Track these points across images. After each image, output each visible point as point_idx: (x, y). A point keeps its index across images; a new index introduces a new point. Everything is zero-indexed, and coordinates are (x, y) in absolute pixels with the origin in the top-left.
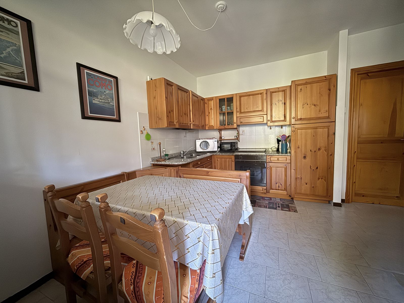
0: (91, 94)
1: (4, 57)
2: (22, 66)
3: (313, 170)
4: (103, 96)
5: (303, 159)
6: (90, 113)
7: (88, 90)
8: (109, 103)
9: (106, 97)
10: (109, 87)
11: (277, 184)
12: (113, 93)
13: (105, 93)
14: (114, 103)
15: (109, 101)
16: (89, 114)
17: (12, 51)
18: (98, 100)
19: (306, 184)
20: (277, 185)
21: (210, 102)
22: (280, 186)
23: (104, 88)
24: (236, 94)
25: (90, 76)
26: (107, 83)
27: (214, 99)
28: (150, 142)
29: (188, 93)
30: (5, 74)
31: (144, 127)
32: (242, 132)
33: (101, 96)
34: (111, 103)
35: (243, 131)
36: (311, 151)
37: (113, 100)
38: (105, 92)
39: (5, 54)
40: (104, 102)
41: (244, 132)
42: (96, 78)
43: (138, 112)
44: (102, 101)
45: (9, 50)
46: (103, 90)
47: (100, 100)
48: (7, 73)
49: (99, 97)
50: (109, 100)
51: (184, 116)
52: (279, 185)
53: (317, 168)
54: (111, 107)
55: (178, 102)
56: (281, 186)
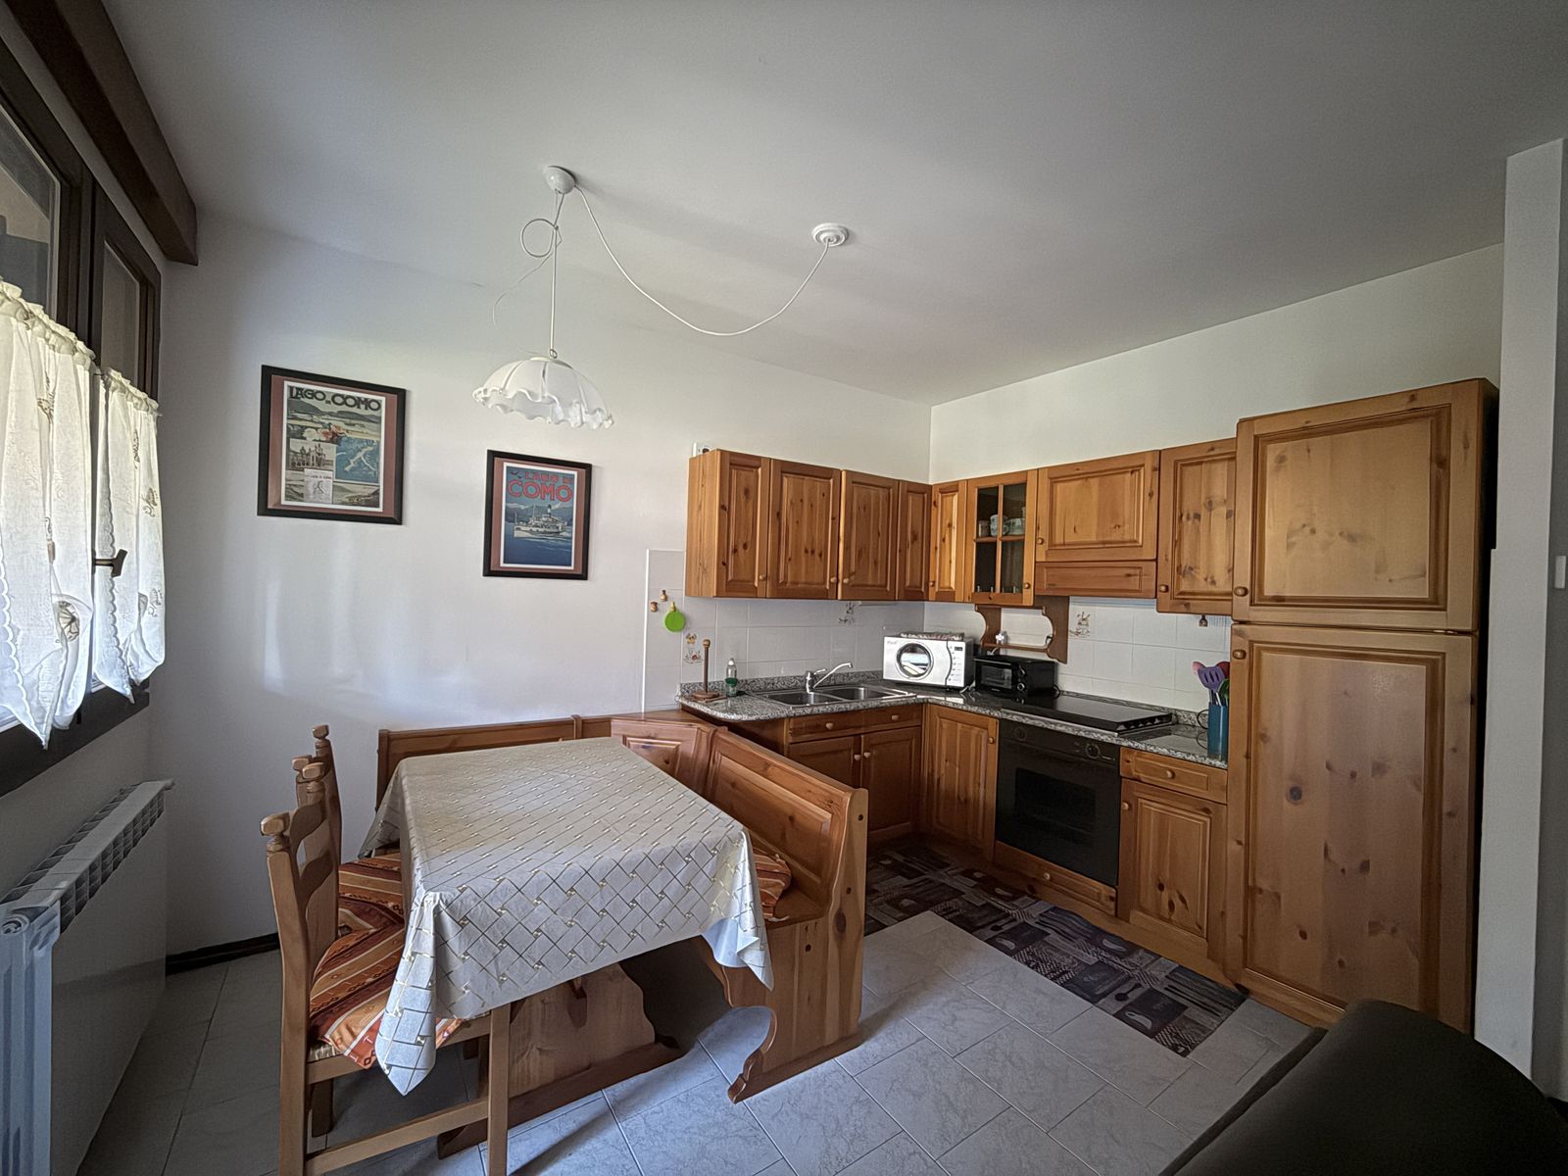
0: (511, 517)
1: (351, 470)
2: (377, 482)
3: (1343, 871)
4: (544, 519)
5: (1285, 802)
6: (505, 562)
7: (506, 507)
8: (558, 533)
9: (550, 520)
10: (563, 494)
11: (1161, 887)
12: (572, 508)
13: (549, 510)
14: (571, 532)
15: (558, 528)
16: (502, 564)
17: (364, 456)
18: (528, 529)
19: (1303, 935)
20: (1165, 895)
21: (948, 498)
22: (1177, 902)
23: (548, 497)
24: (1038, 469)
25: (515, 474)
26: (560, 483)
27: (963, 488)
28: (682, 636)
29: (831, 481)
30: (347, 500)
31: (664, 592)
32: (1080, 623)
33: (538, 519)
34: (564, 534)
35: (1084, 620)
36: (1328, 767)
37: (570, 524)
38: (550, 507)
39: (352, 465)
40: (545, 532)
41: (1087, 625)
42: (531, 476)
43: (648, 551)
44: (540, 530)
45: (360, 455)
46: (547, 501)
47: (535, 529)
48: (350, 498)
49: (533, 521)
50: (560, 525)
51: (803, 559)
52: (1170, 895)
53: (1365, 867)
54: (563, 544)
55: (779, 515)
56: (1180, 903)
